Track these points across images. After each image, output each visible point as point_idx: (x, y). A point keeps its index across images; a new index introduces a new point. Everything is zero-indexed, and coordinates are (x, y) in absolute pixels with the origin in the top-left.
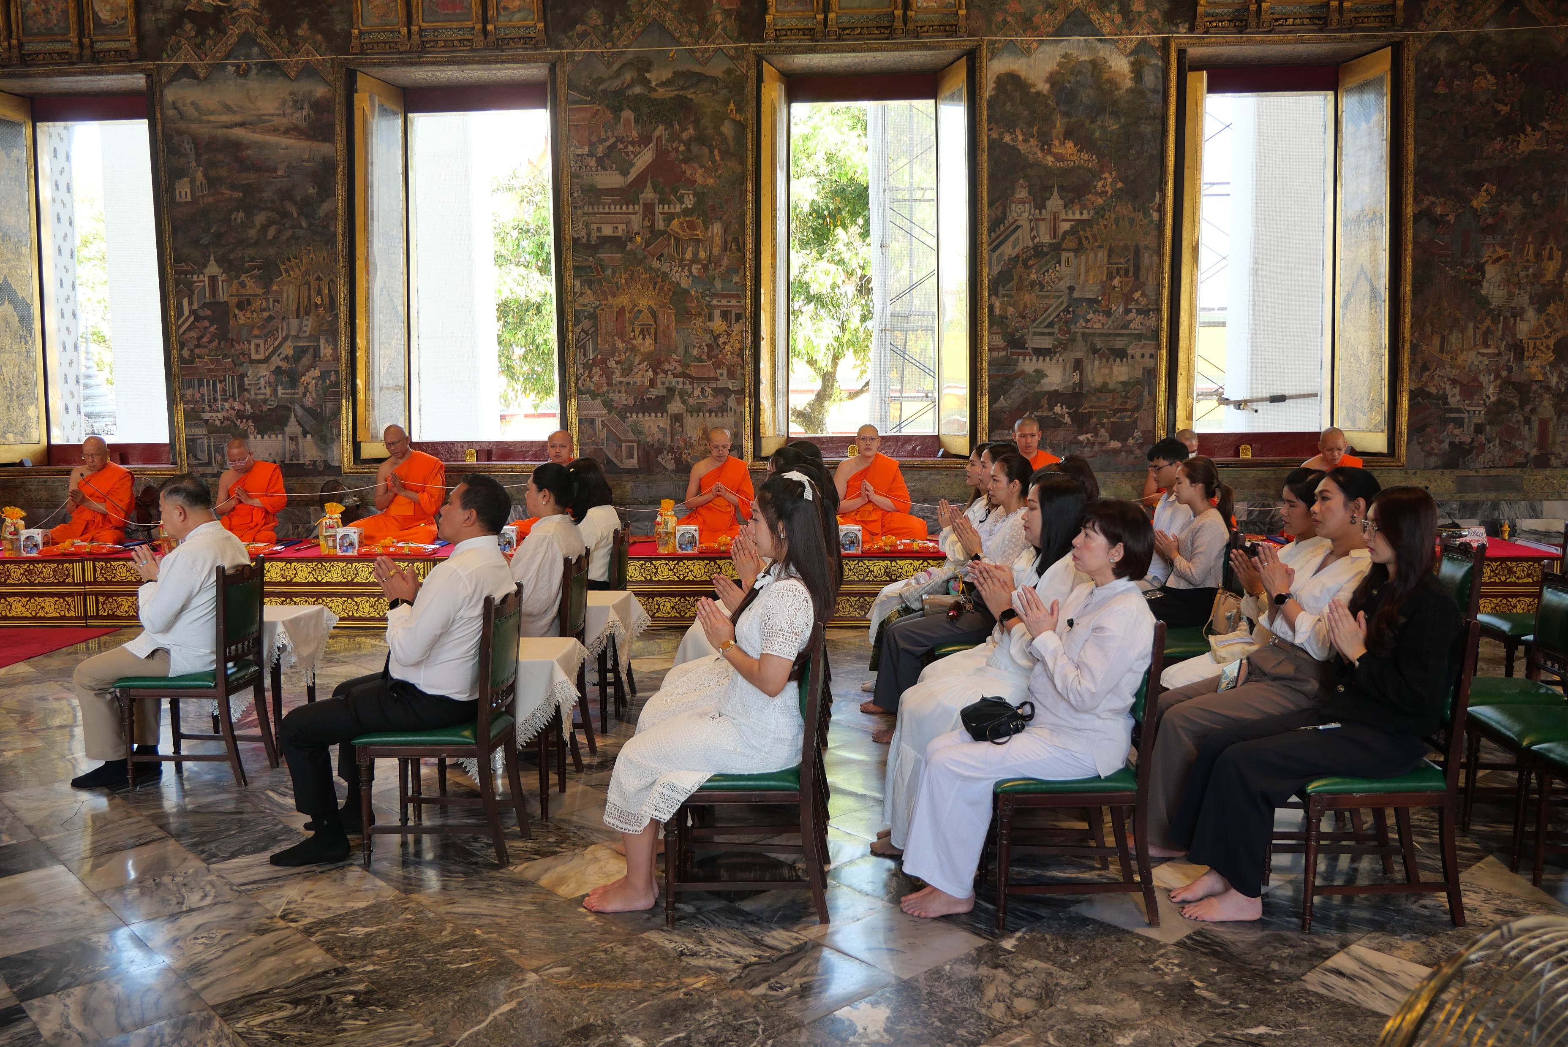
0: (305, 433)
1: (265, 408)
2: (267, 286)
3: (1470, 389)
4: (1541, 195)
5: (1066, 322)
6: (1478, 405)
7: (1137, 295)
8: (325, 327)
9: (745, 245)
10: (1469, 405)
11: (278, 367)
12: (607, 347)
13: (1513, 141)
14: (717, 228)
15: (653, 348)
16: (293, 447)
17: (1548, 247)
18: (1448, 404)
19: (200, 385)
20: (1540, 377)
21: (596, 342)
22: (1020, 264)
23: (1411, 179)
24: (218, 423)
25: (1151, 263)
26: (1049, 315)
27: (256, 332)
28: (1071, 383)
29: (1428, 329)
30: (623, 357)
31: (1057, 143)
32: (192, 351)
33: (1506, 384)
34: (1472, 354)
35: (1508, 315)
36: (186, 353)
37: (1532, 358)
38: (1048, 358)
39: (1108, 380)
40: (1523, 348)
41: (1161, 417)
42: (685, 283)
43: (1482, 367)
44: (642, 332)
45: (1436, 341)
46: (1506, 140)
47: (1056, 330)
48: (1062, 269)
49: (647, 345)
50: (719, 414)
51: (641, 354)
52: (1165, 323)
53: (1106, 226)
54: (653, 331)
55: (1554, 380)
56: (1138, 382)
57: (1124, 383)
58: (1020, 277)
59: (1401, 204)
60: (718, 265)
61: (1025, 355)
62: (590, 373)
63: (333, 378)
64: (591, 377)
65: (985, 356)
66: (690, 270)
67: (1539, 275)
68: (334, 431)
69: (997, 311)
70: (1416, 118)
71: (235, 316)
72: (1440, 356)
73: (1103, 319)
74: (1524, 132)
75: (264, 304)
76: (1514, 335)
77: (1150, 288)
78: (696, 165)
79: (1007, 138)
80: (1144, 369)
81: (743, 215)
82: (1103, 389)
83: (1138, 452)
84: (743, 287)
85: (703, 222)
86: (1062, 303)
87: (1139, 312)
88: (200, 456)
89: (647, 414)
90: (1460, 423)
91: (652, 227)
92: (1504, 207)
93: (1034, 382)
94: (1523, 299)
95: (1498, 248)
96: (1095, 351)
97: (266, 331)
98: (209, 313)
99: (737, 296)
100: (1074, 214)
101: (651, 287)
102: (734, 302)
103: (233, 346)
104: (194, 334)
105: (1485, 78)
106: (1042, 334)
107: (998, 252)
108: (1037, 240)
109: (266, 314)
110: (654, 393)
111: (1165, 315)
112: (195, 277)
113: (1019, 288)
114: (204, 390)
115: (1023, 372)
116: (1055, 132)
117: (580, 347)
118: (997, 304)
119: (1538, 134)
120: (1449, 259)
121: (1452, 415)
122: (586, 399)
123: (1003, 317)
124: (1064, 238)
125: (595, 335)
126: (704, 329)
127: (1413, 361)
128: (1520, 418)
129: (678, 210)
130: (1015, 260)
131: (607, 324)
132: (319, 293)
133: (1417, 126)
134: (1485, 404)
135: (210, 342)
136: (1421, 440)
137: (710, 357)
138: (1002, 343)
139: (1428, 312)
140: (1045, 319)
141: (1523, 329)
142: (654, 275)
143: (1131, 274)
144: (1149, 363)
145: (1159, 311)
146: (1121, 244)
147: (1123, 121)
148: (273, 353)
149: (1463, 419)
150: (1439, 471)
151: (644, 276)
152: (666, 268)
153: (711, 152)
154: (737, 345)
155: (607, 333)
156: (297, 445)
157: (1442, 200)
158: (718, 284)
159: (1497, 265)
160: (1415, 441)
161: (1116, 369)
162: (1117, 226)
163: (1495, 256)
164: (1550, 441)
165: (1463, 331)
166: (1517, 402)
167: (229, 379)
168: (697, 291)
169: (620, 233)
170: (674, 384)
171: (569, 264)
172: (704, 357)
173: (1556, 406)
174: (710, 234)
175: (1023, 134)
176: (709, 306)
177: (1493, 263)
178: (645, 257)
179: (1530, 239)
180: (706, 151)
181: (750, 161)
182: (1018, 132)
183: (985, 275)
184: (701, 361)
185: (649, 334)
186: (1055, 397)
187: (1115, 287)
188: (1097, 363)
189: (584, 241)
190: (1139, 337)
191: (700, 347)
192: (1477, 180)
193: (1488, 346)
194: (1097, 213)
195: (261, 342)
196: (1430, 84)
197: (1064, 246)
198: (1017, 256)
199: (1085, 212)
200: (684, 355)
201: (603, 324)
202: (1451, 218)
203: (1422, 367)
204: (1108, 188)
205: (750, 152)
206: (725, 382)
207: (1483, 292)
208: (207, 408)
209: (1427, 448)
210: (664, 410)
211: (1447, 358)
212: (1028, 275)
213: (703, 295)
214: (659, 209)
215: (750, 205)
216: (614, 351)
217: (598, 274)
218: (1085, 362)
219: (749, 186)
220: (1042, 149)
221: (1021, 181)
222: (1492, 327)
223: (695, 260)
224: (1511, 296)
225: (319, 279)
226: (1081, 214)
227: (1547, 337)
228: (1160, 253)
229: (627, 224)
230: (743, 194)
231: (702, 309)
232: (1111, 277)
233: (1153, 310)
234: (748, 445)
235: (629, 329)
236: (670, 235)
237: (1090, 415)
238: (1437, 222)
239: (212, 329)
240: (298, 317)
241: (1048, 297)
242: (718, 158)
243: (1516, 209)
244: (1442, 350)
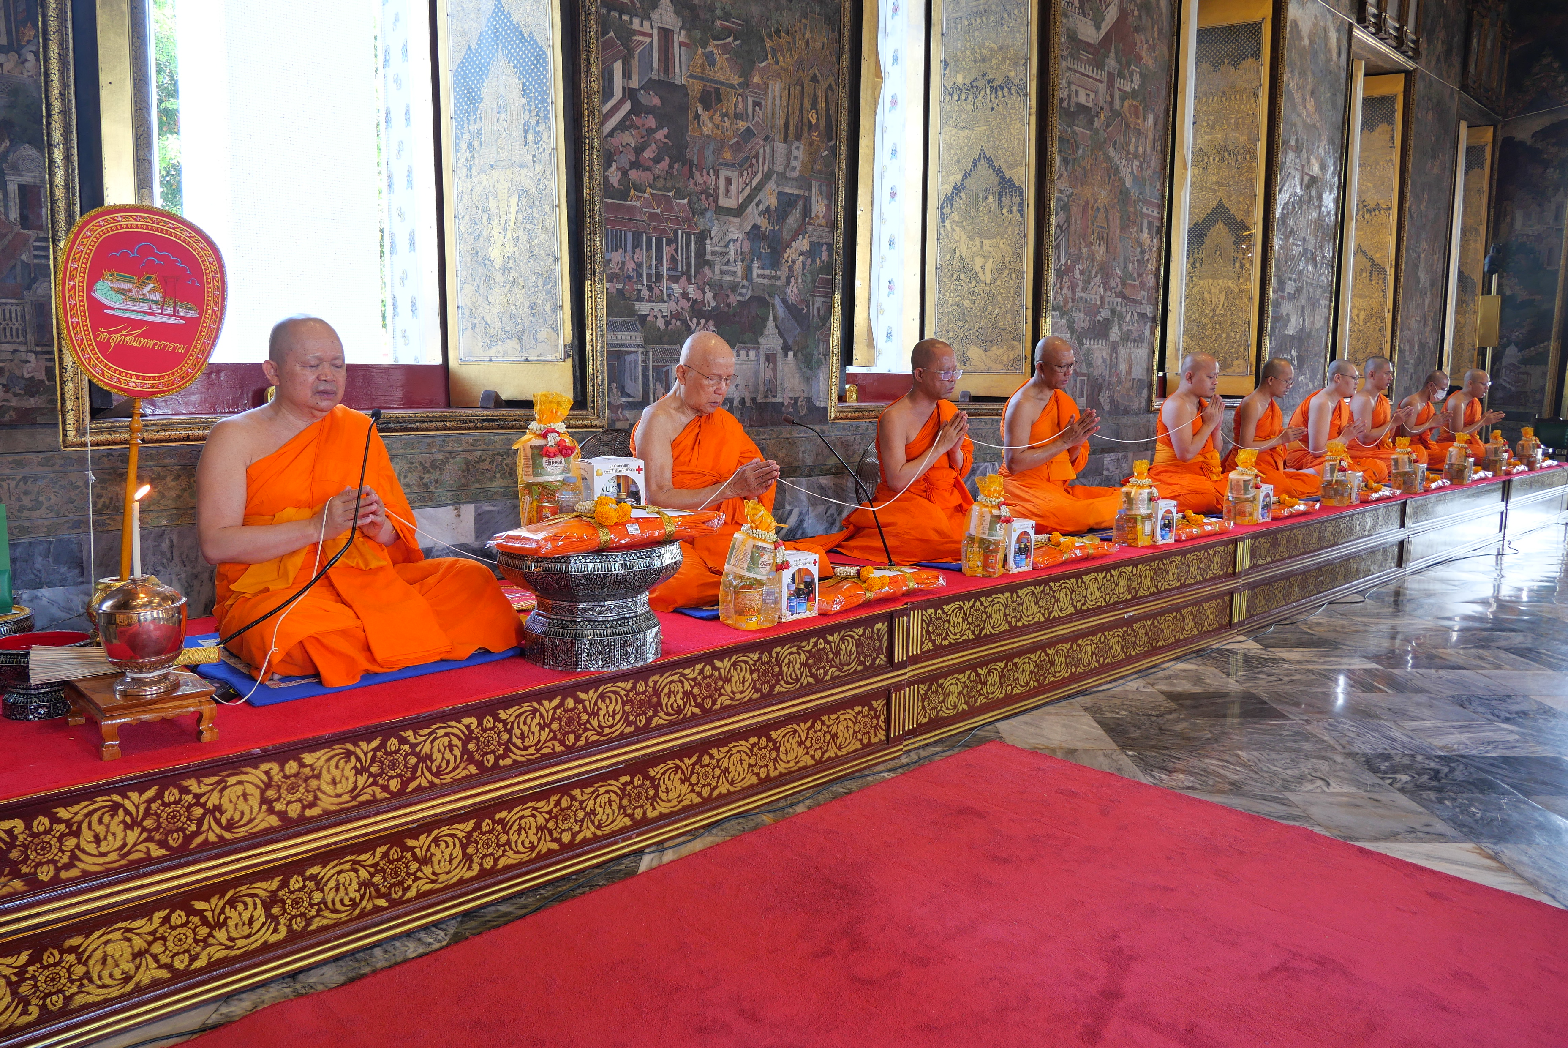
0: (786, 349)
1: (734, 299)
2: (746, 73)
8: (818, 167)
11: (755, 227)
12: (1075, 250)
14: (1150, 121)
15: (1104, 258)
16: (769, 373)
19: (636, 245)
21: (1067, 243)
24: (661, 323)
27: (727, 155)
28: (1299, 328)
30: (1085, 265)
31: (1308, 98)
32: (625, 173)
35: (1424, 293)
36: (614, 177)
37: (1427, 326)
38: (1292, 303)
42: (1128, 181)
44: (1098, 236)
49: (1102, 253)
51: (1097, 263)
54: (1105, 236)
60: (1149, 165)
62: (1061, 283)
63: (825, 256)
64: (1061, 289)
66: (1132, 166)
68: (822, 349)
71: (697, 117)
75: (740, 105)
78: (1143, 38)
81: (1167, 111)
84: (1163, 195)
85: (1143, 109)
88: (630, 388)
89: (1096, 341)
91: (1111, 104)
94: (1428, 283)
95: (1425, 242)
96: (1309, 299)
97: (742, 155)
98: (656, 101)
101: (1107, 180)
102: (1155, 213)
103: (692, 175)
104: (629, 138)
109: (742, 125)
110: (1102, 315)
112: (636, 21)
114: (642, 255)
116: (1308, 87)
119: (1439, 162)
125: (1067, 233)
126: (1137, 241)
129: (1129, 88)
131: (1076, 220)
132: (814, 105)
135: (657, 160)
142: (1109, 166)
148: (749, 199)
151: (1103, 165)
152: (1117, 158)
154: (1155, 264)
155: (1075, 232)
156: (774, 369)
159: (1423, 255)
163: (1423, 248)
167: (682, 239)
168: (1135, 193)
169: (1091, 103)
170: (1115, 304)
172: (1135, 274)
174: (1146, 126)
176: (1141, 213)
178: (1105, 141)
180: (1150, 23)
184: (1133, 279)
185: (1103, 239)
191: (1133, 262)
195: (734, 175)
200: (1123, 270)
201: (1073, 219)
208: (645, 293)
210: (1107, 337)
213: (1139, 199)
214: (1117, 83)
215: (1171, 101)
216: (1079, 256)
217: (1073, 153)
223: (1136, 154)
225: (814, 79)
229: (1096, 93)
231: (1137, 217)
234: (1156, 381)
235: (1090, 229)
236: (1122, 119)
239: (660, 135)
240: (785, 140)
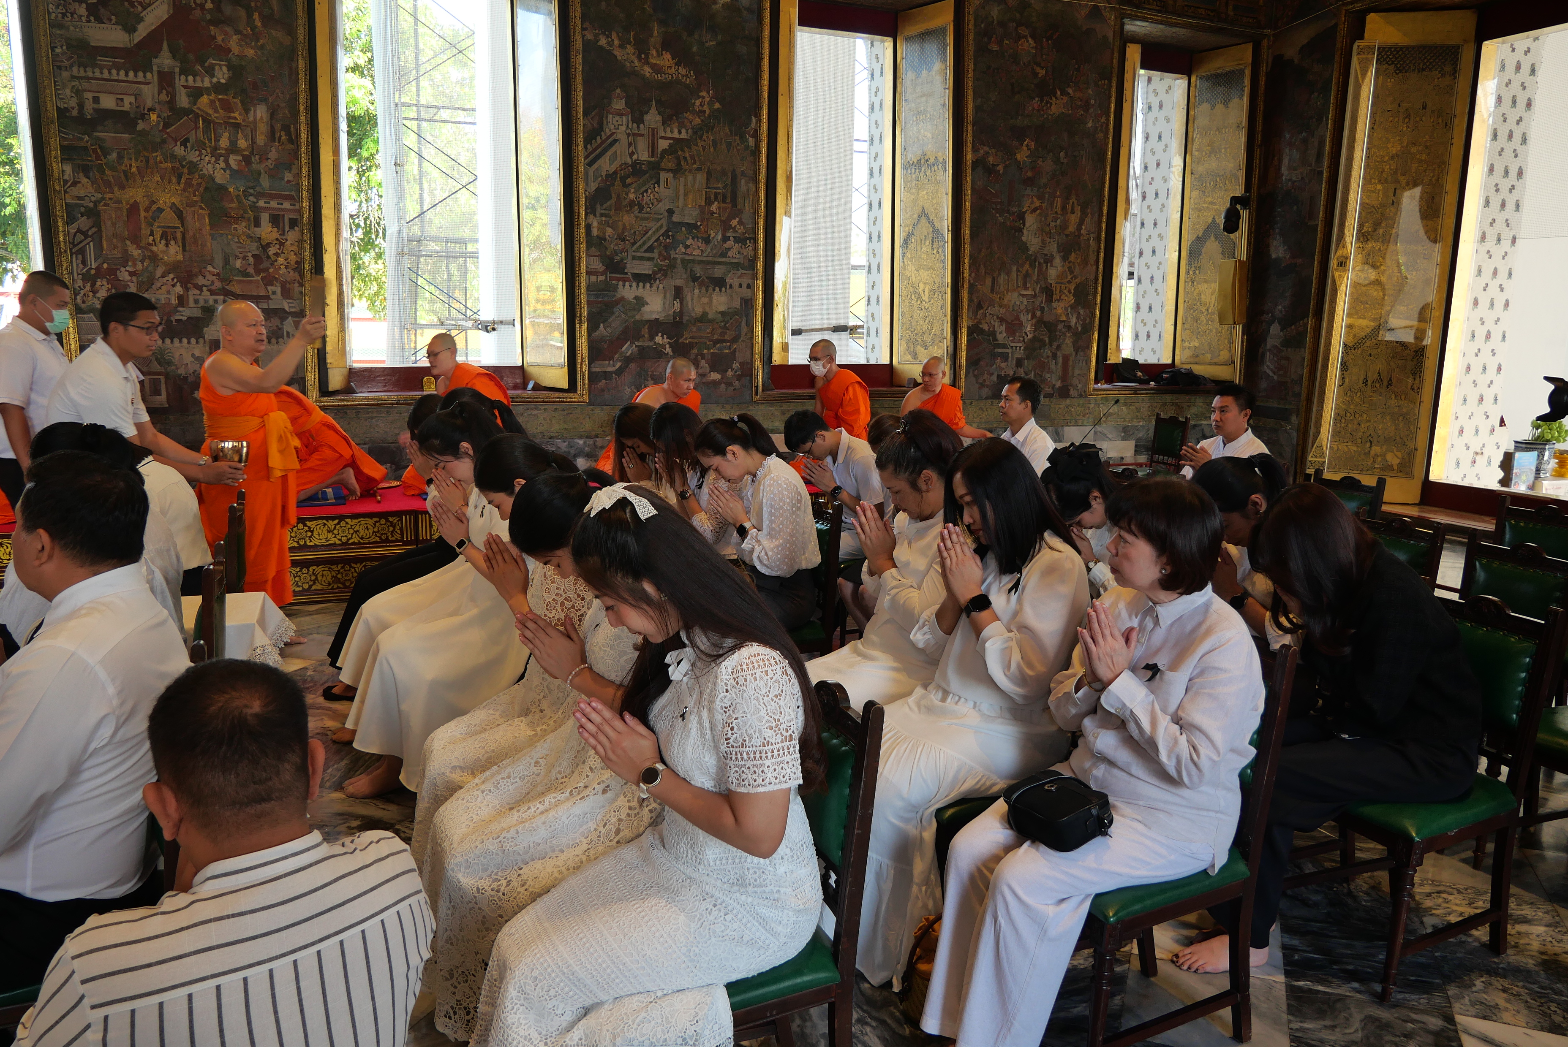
3: (1013, 327)
4: (1066, 154)
5: (666, 247)
6: (1019, 342)
7: (734, 222)
9: (298, 135)
10: (1012, 341)
12: (116, 253)
13: (1047, 102)
14: (260, 112)
15: (180, 257)
17: (1071, 201)
18: (997, 340)
20: (1064, 318)
21: (99, 247)
22: (618, 182)
23: (970, 127)
25: (748, 190)
26: (649, 239)
28: (671, 312)
29: (982, 270)
30: (139, 266)
31: (654, 52)
33: (1040, 323)
34: (1016, 294)
35: (1042, 261)
37: (1058, 300)
38: (648, 285)
39: (707, 310)
40: (1052, 291)
41: (758, 348)
42: (220, 177)
43: (1023, 307)
44: (164, 236)
45: (989, 282)
46: (1042, 101)
47: (655, 255)
48: (661, 190)
49: (173, 253)
50: (274, 341)
51: (165, 264)
52: (761, 252)
53: (704, 148)
54: (179, 236)
55: (1073, 320)
56: (736, 312)
57: (723, 313)
58: (619, 196)
59: (962, 151)
60: (264, 157)
61: (624, 280)
62: (93, 286)
64: (95, 292)
65: (583, 280)
66: (226, 161)
67: (1064, 226)
69: (595, 232)
70: (974, 70)
72: (991, 296)
73: (703, 246)
74: (1055, 96)
76: (1046, 279)
77: (746, 216)
78: (229, 29)
79: (603, 41)
80: (742, 299)
81: (295, 99)
82: (703, 318)
83: (737, 384)
84: (298, 187)
85: (242, 102)
86: (662, 226)
87: (737, 240)
89: (176, 340)
90: (1005, 357)
91: (171, 103)
92: (1040, 162)
93: (634, 310)
94: (1053, 248)
95: (1035, 200)
96: (695, 279)
99: (290, 198)
100: (672, 132)
101: (174, 180)
102: (286, 205)
105: (1028, 41)
106: (641, 258)
107: (595, 166)
108: (635, 157)
110: (185, 314)
111: (761, 244)
113: (618, 209)
115: (623, 299)
116: (652, 41)
117: (77, 253)
118: (595, 224)
119: (1065, 99)
120: (999, 207)
121: (1000, 350)
122: (90, 319)
123: (601, 238)
124: (662, 157)
125: (98, 239)
126: (249, 236)
127: (970, 300)
128: (1050, 354)
129: (207, 83)
130: (612, 176)
131: (114, 224)
133: (976, 79)
134: (1024, 340)
136: (976, 373)
137: (258, 271)
138: (601, 267)
139: (983, 254)
140: (644, 243)
141: (1053, 273)
142: (177, 165)
143: (729, 200)
144: (745, 292)
145: (755, 240)
146: (719, 168)
147: (719, 37)
149: (1008, 353)
150: (989, 401)
151: (164, 165)
152: (193, 156)
153: (250, 16)
154: (293, 258)
155: (115, 235)
157: (994, 151)
158: (265, 182)
159: (1033, 215)
160: (971, 374)
161: (715, 298)
162: (715, 148)
163: (1033, 207)
164: (1070, 374)
165: (1008, 273)
166: (1047, 339)
168: (237, 188)
169: (126, 107)
170: (211, 302)
171: (54, 143)
172: (251, 270)
173: (1074, 343)
174: (251, 118)
175: (620, 39)
176: (254, 207)
177: (1031, 213)
178: (164, 142)
179: (1058, 193)
180: (242, 13)
181: (301, 32)
182: (614, 36)
183: (582, 191)
184: (247, 275)
185: (175, 239)
186: (655, 326)
187: (713, 213)
188: (697, 291)
189: (75, 113)
190: (737, 266)
191: (244, 258)
192: (1020, 134)
193: (1026, 288)
194: (695, 133)
196: (986, 39)
197: (663, 165)
198: (615, 173)
199: (683, 131)
200: (224, 268)
201: (109, 223)
202: (1000, 168)
203: (977, 306)
204: (706, 108)
205: (300, 21)
206: (278, 302)
207: (1024, 239)
209: (981, 381)
210: (199, 335)
211: (996, 297)
212: (627, 194)
213: (246, 194)
214: (180, 81)
215: (303, 87)
216: (126, 259)
217: (98, 158)
218: (685, 290)
219: (301, 64)
220: (639, 58)
221: (618, 91)
222: (1030, 272)
223: (233, 149)
224: (1044, 244)
226: (680, 132)
227: (1069, 282)
228: (757, 182)
229: (136, 96)
230: (293, 73)
231: (245, 212)
232: (709, 202)
233: (750, 239)
234: (312, 378)
235: (145, 231)
236: (197, 116)
237: (691, 346)
238: (990, 171)
241: (647, 219)
242: (258, 23)
243: (1047, 165)
244: (992, 291)
